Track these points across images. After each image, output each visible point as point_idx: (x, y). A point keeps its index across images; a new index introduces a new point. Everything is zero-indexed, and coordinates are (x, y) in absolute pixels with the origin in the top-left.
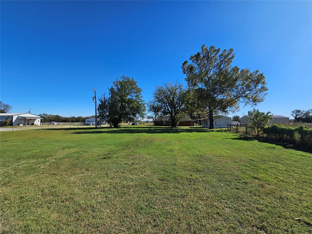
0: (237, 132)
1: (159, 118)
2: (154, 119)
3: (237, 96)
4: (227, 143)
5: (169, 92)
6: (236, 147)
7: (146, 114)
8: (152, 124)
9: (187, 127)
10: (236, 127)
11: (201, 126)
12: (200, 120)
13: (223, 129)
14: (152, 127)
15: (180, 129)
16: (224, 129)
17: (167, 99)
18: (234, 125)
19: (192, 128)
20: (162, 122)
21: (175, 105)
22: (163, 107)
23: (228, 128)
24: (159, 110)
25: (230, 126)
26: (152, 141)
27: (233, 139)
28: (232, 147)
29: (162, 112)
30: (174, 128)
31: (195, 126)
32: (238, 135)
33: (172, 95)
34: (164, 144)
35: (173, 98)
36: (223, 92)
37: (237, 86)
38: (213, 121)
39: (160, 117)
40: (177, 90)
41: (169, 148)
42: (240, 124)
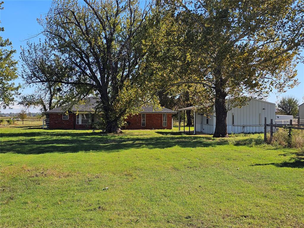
0: (290, 146)
1: (63, 103)
2: (47, 106)
3: (293, 41)
4: (262, 178)
5: (97, 20)
6: (284, 188)
7: (17, 89)
8: (41, 123)
9: (152, 133)
10: (286, 133)
11: (192, 129)
12: (189, 112)
13: (252, 136)
14: (39, 134)
15: (128, 139)
16: (255, 136)
17: (90, 42)
18: (281, 126)
19: (167, 133)
20: (73, 115)
21: (116, 64)
22: (77, 69)
23: (265, 134)
24: (63, 75)
25: (272, 129)
26: (35, 178)
27: (278, 165)
28: (274, 189)
29: (74, 84)
30: (110, 136)
31: (175, 130)
32: (290, 156)
33: (105, 29)
34: (75, 188)
35: (109, 41)
36: (254, 29)
37: (294, 10)
38: (225, 113)
39: (67, 100)
40: (122, 15)
41: (93, 197)
42: (299, 121)
